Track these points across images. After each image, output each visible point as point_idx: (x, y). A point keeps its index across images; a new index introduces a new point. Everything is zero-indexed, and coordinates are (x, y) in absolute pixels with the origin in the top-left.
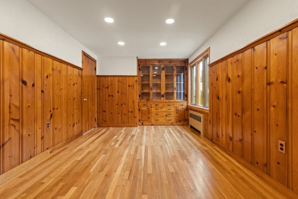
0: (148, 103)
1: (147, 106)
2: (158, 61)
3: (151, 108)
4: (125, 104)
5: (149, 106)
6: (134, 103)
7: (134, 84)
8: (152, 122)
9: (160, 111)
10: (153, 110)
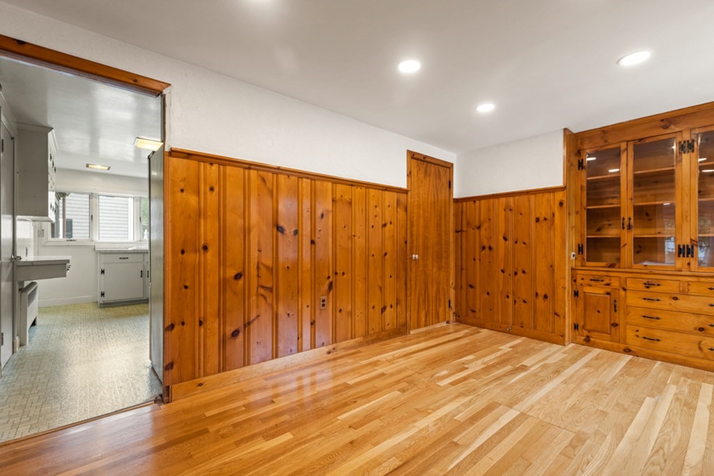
0: (611, 274)
1: (608, 284)
2: (662, 120)
3: (622, 293)
4: (524, 272)
5: (615, 283)
6: (553, 270)
7: (554, 215)
8: (628, 341)
9: (670, 308)
10: (633, 300)
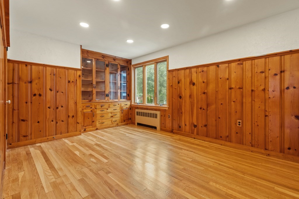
0: (92, 104)
1: (91, 108)
2: (102, 55)
3: (95, 110)
4: (62, 107)
5: (93, 107)
6: (76, 104)
7: (76, 80)
8: (97, 126)
9: (106, 112)
10: (98, 112)
